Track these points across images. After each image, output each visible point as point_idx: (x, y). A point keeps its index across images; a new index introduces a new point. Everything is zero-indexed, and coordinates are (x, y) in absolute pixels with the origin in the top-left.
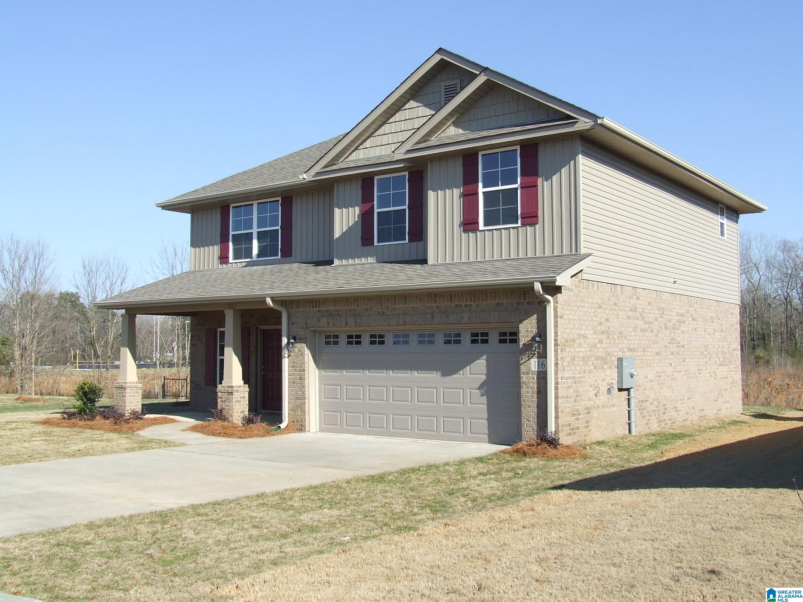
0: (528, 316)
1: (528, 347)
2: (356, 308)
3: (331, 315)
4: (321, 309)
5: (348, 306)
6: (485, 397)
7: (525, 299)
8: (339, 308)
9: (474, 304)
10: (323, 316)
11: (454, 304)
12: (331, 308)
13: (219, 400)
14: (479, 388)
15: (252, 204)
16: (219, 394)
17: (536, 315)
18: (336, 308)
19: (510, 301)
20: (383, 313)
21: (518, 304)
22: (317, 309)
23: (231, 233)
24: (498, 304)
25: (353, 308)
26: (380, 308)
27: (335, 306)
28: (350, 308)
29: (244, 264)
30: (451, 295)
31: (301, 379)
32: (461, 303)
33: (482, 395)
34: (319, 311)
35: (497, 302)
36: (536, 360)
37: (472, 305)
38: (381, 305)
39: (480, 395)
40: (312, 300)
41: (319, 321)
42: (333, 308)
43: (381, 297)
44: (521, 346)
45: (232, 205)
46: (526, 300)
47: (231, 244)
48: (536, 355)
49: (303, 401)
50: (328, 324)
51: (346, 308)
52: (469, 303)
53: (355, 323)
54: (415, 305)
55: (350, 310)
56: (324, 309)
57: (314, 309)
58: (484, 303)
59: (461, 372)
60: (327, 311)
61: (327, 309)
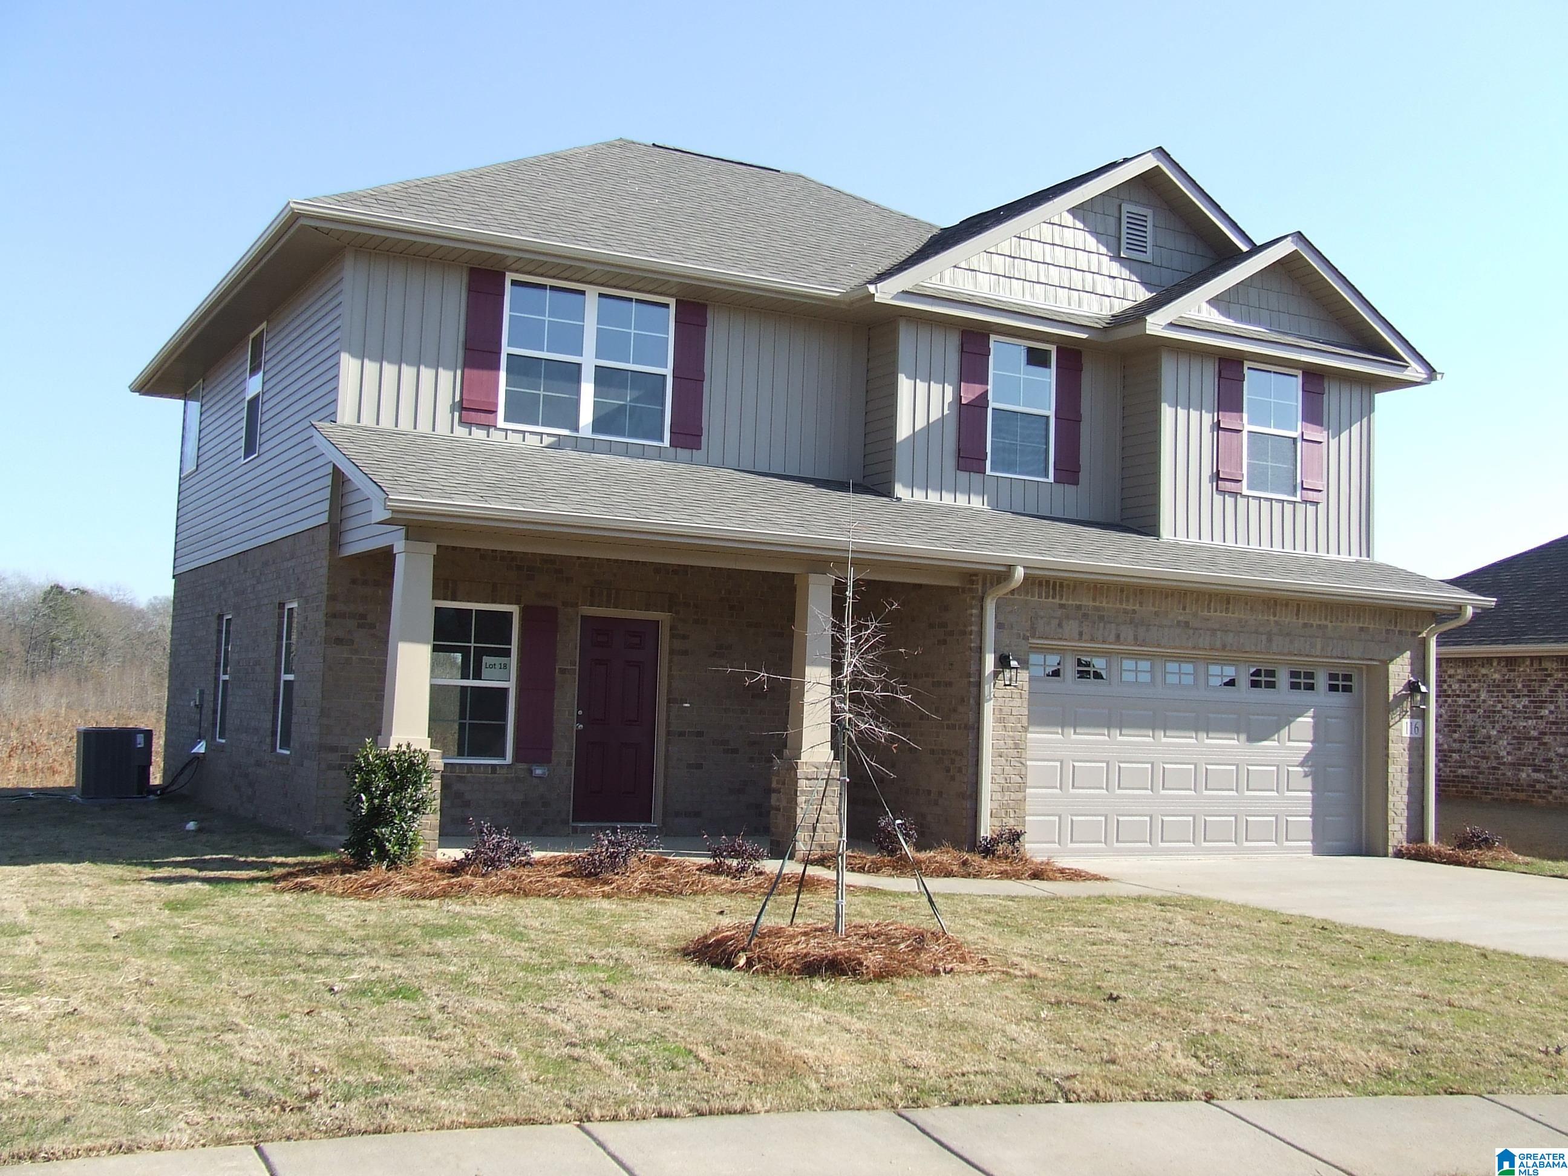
0: (1400, 652)
1: (1399, 699)
2: (1137, 608)
3: (1085, 615)
4: (1063, 602)
5: (1121, 602)
6: (1310, 778)
7: (1396, 627)
8: (1104, 604)
9: (1330, 625)
10: (1068, 617)
11: (1301, 621)
12: (1087, 602)
13: (801, 799)
14: (1302, 765)
15: (583, 293)
16: (802, 784)
17: (1408, 654)
18: (1097, 604)
19: (1377, 626)
20: (1187, 624)
21: (1387, 631)
22: (1057, 601)
23: (506, 350)
24: (1361, 629)
25: (1130, 607)
26: (1181, 614)
27: (1094, 600)
28: (1124, 606)
29: (547, 440)
30: (1298, 605)
31: (1016, 746)
32: (1311, 622)
33: (1306, 776)
34: (1062, 606)
35: (1361, 625)
36: (1408, 720)
37: (1326, 627)
38: (1184, 609)
39: (1303, 775)
40: (1048, 582)
41: (1060, 625)
42: (1091, 603)
43: (1185, 594)
44: (1391, 698)
45: (510, 277)
46: (1398, 628)
47: (503, 375)
48: (1409, 713)
49: (1020, 795)
50: (1081, 634)
51: (1118, 605)
52: (1323, 622)
53: (1136, 638)
54: (1242, 616)
55: (1126, 612)
56: (1070, 602)
57: (1050, 600)
58: (1344, 625)
59: (1276, 737)
60: (1079, 607)
61: (1078, 603)
